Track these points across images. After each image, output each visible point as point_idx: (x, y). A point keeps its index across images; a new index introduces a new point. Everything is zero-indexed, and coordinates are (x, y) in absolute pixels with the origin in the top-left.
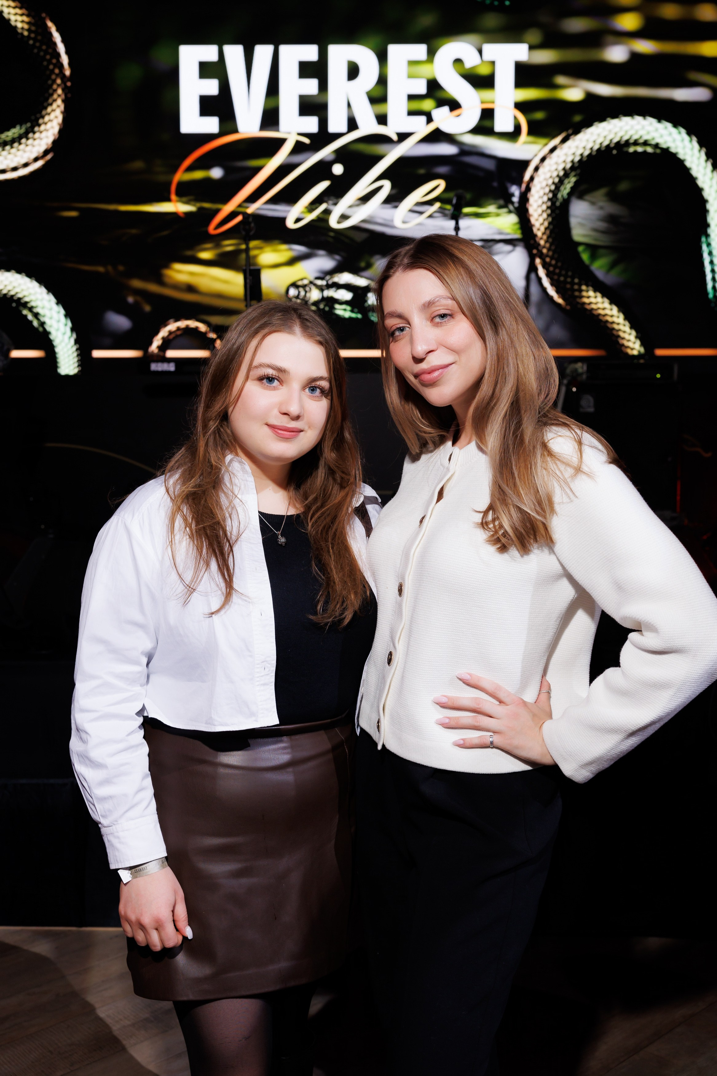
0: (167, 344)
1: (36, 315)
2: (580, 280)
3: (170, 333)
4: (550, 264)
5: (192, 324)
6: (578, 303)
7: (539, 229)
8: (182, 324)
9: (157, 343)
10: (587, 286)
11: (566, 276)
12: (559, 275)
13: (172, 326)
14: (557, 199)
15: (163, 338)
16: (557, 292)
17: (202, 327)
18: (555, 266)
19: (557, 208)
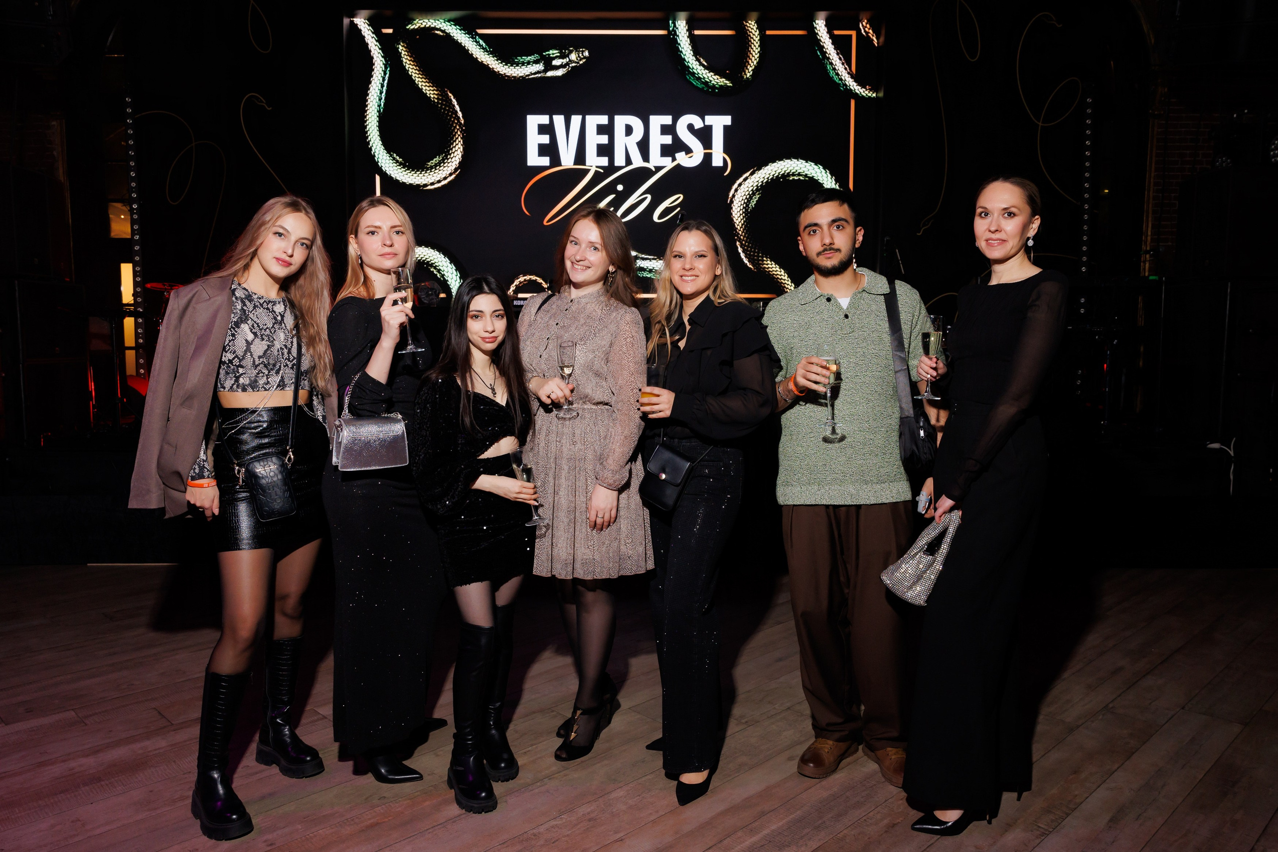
0: (519, 290)
1: (439, 271)
2: (763, 254)
3: (520, 282)
4: (745, 246)
5: (533, 278)
6: (761, 268)
7: (738, 225)
8: (528, 277)
9: (513, 288)
10: (767, 258)
11: (754, 252)
12: (751, 251)
13: (522, 279)
14: (749, 207)
15: (516, 285)
16: (749, 261)
17: (540, 280)
18: (748, 247)
19: (749, 213)
